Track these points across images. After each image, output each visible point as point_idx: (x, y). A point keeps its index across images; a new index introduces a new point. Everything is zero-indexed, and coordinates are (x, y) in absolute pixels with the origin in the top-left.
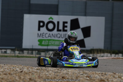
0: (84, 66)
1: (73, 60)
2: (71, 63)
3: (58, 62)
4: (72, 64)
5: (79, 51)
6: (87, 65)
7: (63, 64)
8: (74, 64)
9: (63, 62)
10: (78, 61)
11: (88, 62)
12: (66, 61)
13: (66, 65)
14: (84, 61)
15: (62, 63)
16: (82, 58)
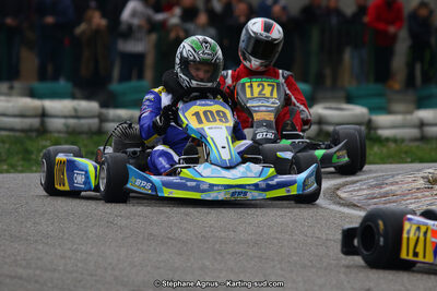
0: (252, 195)
1: (200, 168)
2: (189, 184)
3: (132, 179)
4: (196, 189)
5: (231, 124)
6: (264, 190)
7: (154, 188)
8: (206, 187)
9: (154, 178)
10: (225, 173)
11: (271, 178)
12: (167, 175)
13: (167, 193)
14: (250, 174)
15: (149, 181)
16: (244, 161)
